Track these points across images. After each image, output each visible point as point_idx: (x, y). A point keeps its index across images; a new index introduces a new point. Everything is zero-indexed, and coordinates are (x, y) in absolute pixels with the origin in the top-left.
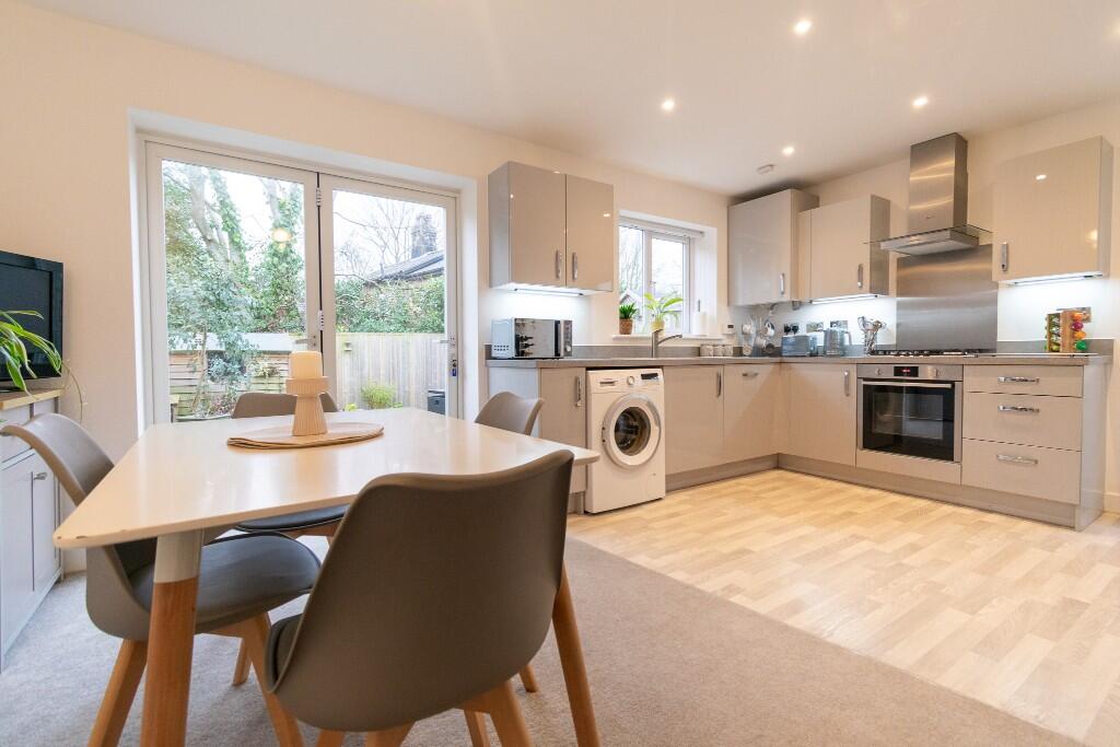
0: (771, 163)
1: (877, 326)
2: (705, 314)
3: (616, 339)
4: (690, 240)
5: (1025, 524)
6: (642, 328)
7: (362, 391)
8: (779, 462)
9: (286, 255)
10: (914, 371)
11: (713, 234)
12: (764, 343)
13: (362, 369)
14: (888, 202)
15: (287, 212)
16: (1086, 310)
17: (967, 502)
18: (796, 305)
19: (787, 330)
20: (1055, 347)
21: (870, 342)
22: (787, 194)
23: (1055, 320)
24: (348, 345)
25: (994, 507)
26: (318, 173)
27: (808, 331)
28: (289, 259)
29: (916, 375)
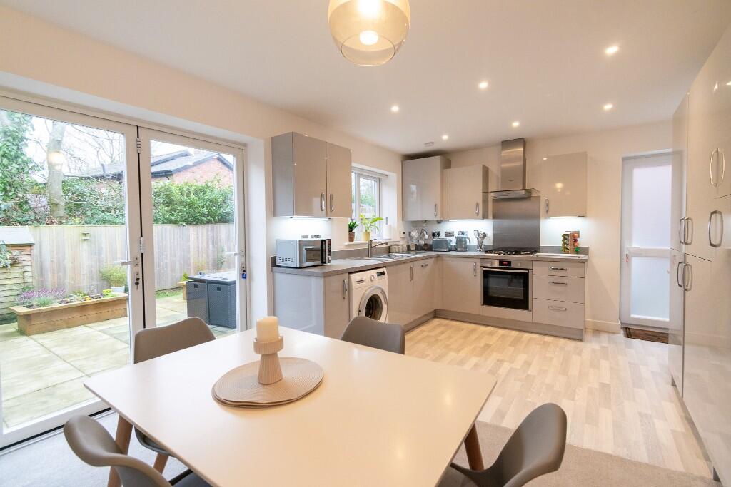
0: (433, 141)
1: (484, 235)
2: (390, 226)
3: (346, 246)
4: (379, 180)
5: (562, 341)
6: (360, 238)
7: (100, 272)
8: (436, 314)
9: (17, 157)
10: (509, 263)
11: (394, 177)
12: (422, 242)
13: (100, 254)
14: (488, 168)
15: (17, 120)
16: (578, 232)
17: (535, 331)
18: (439, 222)
19: (434, 235)
20: (566, 250)
21: (480, 244)
22: (437, 158)
23: (566, 237)
24: (85, 235)
25: (547, 332)
26: (138, 127)
27: (446, 236)
28: (20, 160)
29: (510, 265)
